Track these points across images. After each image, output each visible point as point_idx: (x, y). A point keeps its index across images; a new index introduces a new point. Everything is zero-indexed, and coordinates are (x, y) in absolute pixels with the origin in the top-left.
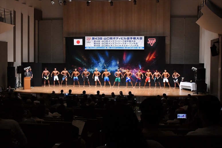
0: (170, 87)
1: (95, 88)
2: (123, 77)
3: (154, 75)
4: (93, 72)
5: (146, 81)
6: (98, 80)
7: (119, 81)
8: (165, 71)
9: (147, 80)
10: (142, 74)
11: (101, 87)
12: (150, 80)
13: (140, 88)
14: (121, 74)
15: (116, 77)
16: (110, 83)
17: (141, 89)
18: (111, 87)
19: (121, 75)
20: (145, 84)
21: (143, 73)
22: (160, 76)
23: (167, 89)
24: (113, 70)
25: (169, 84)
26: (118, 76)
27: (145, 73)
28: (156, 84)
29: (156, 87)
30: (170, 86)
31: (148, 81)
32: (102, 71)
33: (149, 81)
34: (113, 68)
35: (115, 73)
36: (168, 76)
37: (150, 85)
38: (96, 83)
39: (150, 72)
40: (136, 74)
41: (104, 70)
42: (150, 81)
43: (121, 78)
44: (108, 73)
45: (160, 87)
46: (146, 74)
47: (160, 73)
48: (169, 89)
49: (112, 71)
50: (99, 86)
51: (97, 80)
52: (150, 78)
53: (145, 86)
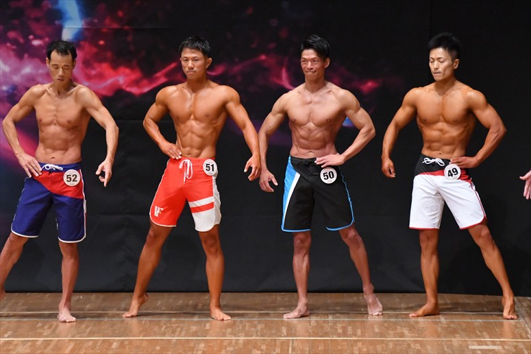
0: (508, 299)
3: (272, 120)
5: (157, 211)
8: (440, 61)
9: (168, 204)
10: (104, 117)
12: (215, 198)
13: (64, 315)
17: (93, 337)
20: (148, 258)
21: (107, 101)
22: (359, 142)
23: (470, 331)
25: (493, 260)
27: (151, 97)
28: (301, 264)
29: (302, 302)
30: (516, 292)
31: (185, 216)
33: (205, 221)
36: (473, 133)
37: (214, 266)
39: (221, 81)
40: (17, 111)
42: (223, 209)
45: (369, 297)
46: (154, 110)
47: (365, 101)
48: (494, 331)
52: (211, 167)
53: (149, 290)
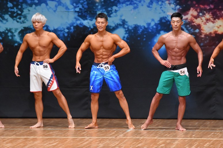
1: (33, 133)
2: (211, 65)
4: (17, 38)
6: (54, 87)
7: (184, 90)
11: (72, 126)
14: (196, 47)
15: (165, 68)
16: (124, 104)
18: (131, 129)
19: (196, 54)
24: (142, 23)
26: (177, 63)
32: (77, 27)
34: (143, 8)
35: (156, 40)
38: (39, 107)
41: (87, 23)
43: (192, 71)
44: (115, 43)
49: (136, 27)
50: (55, 125)
51: (45, 87)
